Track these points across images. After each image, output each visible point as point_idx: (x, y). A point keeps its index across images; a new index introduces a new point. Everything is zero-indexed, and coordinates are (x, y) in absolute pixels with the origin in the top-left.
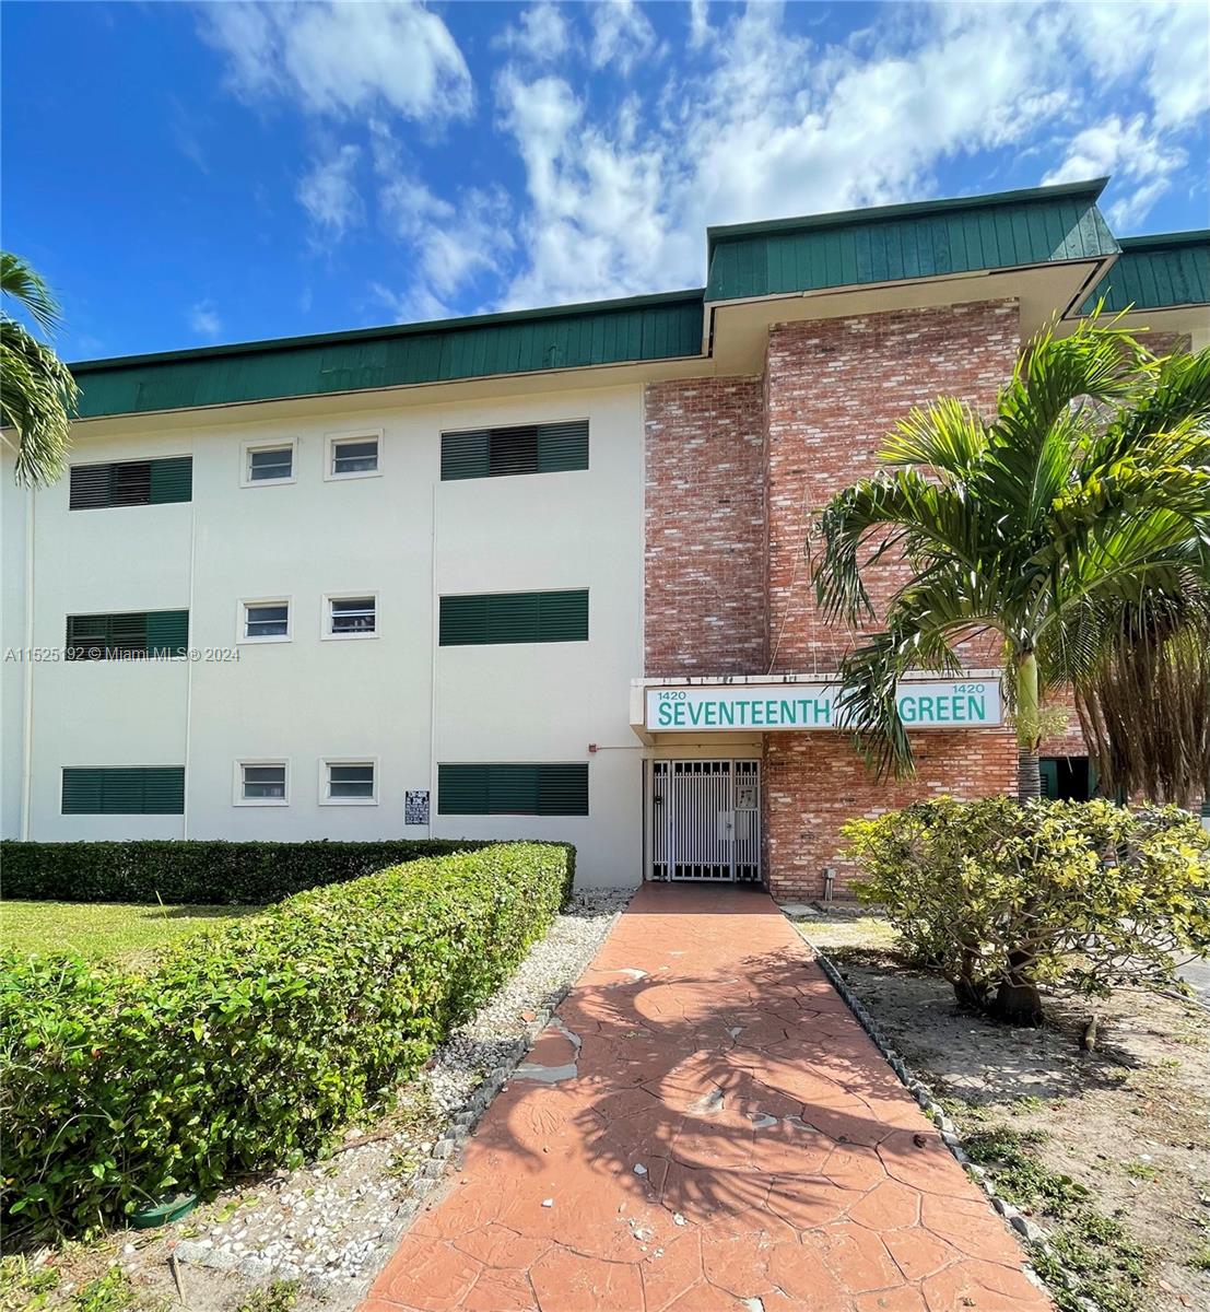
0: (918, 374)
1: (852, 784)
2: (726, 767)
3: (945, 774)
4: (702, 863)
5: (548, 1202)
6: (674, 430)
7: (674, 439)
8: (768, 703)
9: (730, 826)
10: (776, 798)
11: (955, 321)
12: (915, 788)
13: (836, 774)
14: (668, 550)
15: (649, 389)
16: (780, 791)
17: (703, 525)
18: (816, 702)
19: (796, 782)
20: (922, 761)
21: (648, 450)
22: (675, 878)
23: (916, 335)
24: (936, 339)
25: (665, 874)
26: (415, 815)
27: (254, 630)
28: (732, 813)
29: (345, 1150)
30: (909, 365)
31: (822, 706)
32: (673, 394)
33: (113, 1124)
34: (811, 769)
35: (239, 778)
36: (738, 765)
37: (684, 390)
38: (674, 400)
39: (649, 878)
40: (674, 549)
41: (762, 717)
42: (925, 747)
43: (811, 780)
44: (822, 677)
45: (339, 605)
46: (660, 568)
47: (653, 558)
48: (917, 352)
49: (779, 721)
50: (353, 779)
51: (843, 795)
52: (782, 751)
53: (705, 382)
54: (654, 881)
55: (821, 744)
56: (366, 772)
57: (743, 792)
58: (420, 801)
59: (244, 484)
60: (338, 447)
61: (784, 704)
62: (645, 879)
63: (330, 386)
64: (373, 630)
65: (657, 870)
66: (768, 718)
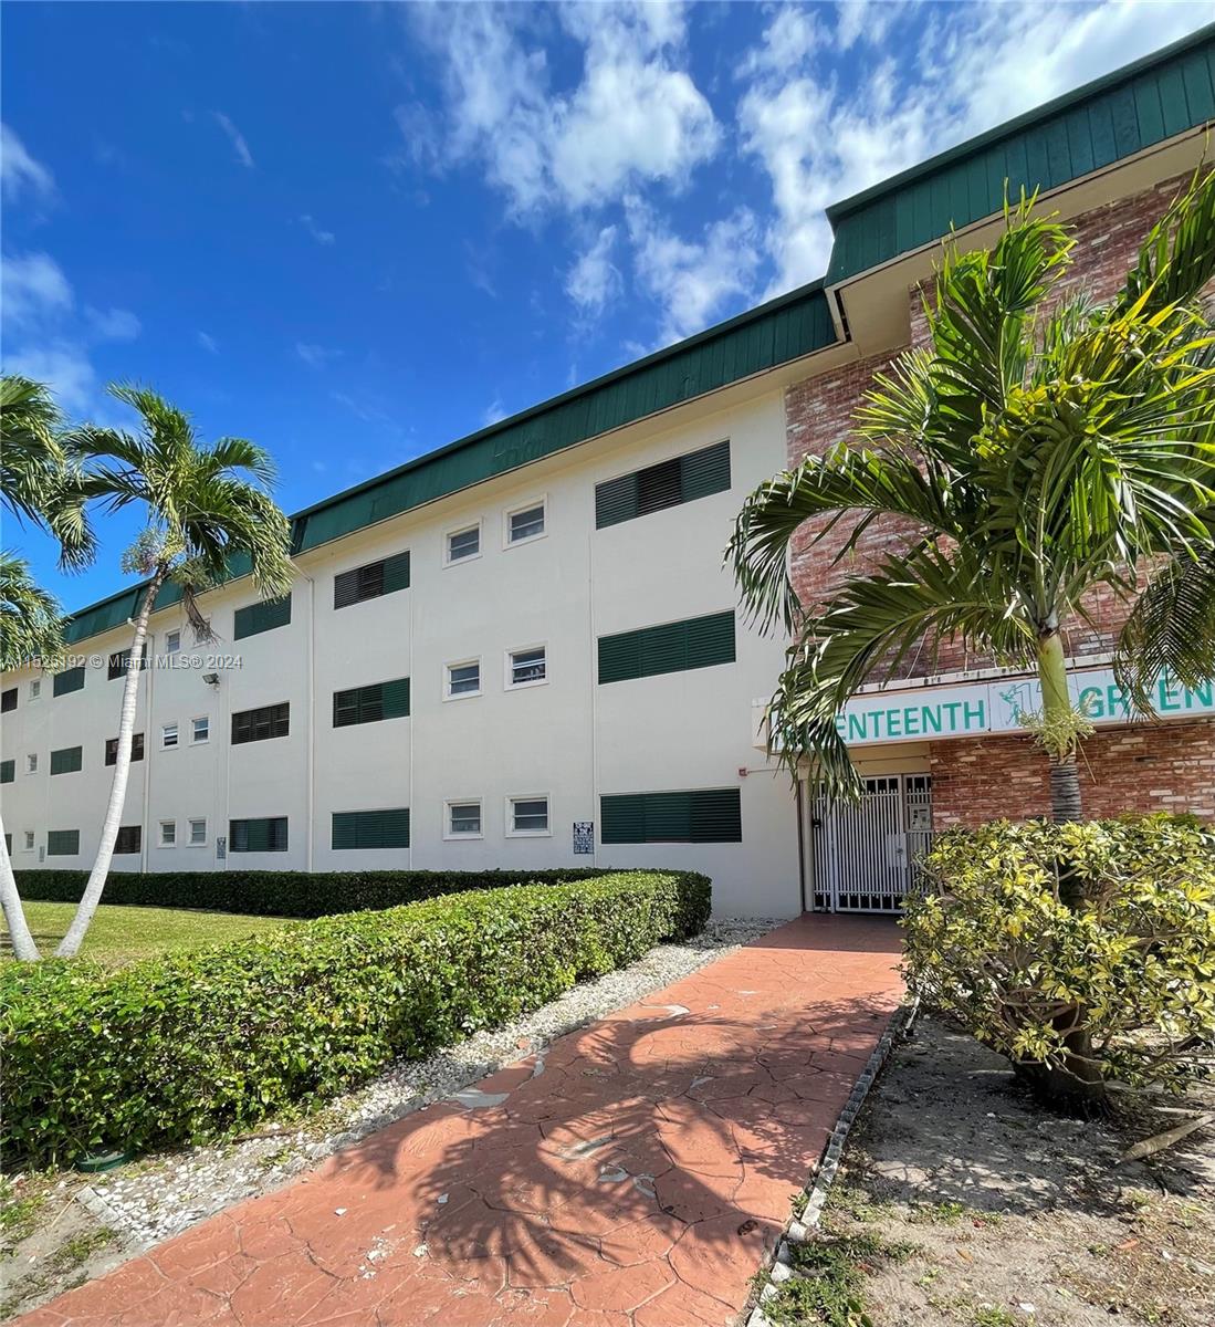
0: (1112, 283)
1: (1038, 798)
2: (894, 784)
3: (1178, 779)
4: (870, 893)
5: (340, 1211)
6: (817, 428)
7: (818, 437)
8: (907, 711)
9: (900, 851)
10: (940, 819)
11: (1161, 204)
12: (1131, 798)
13: (1017, 787)
14: (815, 555)
15: (789, 392)
16: (945, 809)
17: (853, 521)
18: (966, 704)
19: (965, 798)
20: (1139, 766)
21: (790, 456)
22: (838, 909)
23: (1106, 237)
24: (1135, 233)
25: (828, 904)
26: (582, 847)
27: (456, 688)
28: (903, 836)
29: (252, 1139)
30: (1096, 276)
31: (974, 708)
32: (815, 391)
33: (55, 1091)
34: (984, 782)
35: (447, 815)
36: (909, 780)
37: (826, 383)
38: (817, 396)
39: (809, 908)
40: (822, 553)
41: (901, 727)
42: (1144, 747)
43: (986, 795)
44: (973, 675)
45: (518, 658)
46: (808, 575)
47: (799, 566)
48: (1107, 258)
49: (921, 730)
50: (531, 813)
51: (1028, 811)
52: (946, 762)
53: (850, 369)
54: (815, 912)
55: (995, 751)
56: (541, 806)
57: (916, 812)
58: (585, 831)
59: (445, 565)
60: (514, 518)
61: (926, 710)
62: (804, 910)
63: (500, 467)
64: (544, 677)
65: (819, 900)
66: (907, 727)
